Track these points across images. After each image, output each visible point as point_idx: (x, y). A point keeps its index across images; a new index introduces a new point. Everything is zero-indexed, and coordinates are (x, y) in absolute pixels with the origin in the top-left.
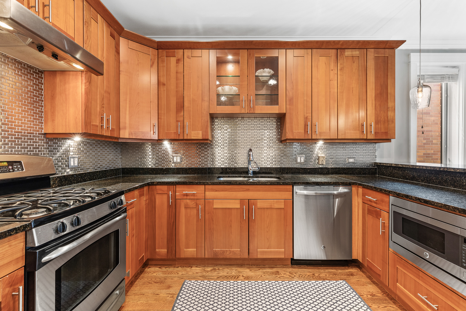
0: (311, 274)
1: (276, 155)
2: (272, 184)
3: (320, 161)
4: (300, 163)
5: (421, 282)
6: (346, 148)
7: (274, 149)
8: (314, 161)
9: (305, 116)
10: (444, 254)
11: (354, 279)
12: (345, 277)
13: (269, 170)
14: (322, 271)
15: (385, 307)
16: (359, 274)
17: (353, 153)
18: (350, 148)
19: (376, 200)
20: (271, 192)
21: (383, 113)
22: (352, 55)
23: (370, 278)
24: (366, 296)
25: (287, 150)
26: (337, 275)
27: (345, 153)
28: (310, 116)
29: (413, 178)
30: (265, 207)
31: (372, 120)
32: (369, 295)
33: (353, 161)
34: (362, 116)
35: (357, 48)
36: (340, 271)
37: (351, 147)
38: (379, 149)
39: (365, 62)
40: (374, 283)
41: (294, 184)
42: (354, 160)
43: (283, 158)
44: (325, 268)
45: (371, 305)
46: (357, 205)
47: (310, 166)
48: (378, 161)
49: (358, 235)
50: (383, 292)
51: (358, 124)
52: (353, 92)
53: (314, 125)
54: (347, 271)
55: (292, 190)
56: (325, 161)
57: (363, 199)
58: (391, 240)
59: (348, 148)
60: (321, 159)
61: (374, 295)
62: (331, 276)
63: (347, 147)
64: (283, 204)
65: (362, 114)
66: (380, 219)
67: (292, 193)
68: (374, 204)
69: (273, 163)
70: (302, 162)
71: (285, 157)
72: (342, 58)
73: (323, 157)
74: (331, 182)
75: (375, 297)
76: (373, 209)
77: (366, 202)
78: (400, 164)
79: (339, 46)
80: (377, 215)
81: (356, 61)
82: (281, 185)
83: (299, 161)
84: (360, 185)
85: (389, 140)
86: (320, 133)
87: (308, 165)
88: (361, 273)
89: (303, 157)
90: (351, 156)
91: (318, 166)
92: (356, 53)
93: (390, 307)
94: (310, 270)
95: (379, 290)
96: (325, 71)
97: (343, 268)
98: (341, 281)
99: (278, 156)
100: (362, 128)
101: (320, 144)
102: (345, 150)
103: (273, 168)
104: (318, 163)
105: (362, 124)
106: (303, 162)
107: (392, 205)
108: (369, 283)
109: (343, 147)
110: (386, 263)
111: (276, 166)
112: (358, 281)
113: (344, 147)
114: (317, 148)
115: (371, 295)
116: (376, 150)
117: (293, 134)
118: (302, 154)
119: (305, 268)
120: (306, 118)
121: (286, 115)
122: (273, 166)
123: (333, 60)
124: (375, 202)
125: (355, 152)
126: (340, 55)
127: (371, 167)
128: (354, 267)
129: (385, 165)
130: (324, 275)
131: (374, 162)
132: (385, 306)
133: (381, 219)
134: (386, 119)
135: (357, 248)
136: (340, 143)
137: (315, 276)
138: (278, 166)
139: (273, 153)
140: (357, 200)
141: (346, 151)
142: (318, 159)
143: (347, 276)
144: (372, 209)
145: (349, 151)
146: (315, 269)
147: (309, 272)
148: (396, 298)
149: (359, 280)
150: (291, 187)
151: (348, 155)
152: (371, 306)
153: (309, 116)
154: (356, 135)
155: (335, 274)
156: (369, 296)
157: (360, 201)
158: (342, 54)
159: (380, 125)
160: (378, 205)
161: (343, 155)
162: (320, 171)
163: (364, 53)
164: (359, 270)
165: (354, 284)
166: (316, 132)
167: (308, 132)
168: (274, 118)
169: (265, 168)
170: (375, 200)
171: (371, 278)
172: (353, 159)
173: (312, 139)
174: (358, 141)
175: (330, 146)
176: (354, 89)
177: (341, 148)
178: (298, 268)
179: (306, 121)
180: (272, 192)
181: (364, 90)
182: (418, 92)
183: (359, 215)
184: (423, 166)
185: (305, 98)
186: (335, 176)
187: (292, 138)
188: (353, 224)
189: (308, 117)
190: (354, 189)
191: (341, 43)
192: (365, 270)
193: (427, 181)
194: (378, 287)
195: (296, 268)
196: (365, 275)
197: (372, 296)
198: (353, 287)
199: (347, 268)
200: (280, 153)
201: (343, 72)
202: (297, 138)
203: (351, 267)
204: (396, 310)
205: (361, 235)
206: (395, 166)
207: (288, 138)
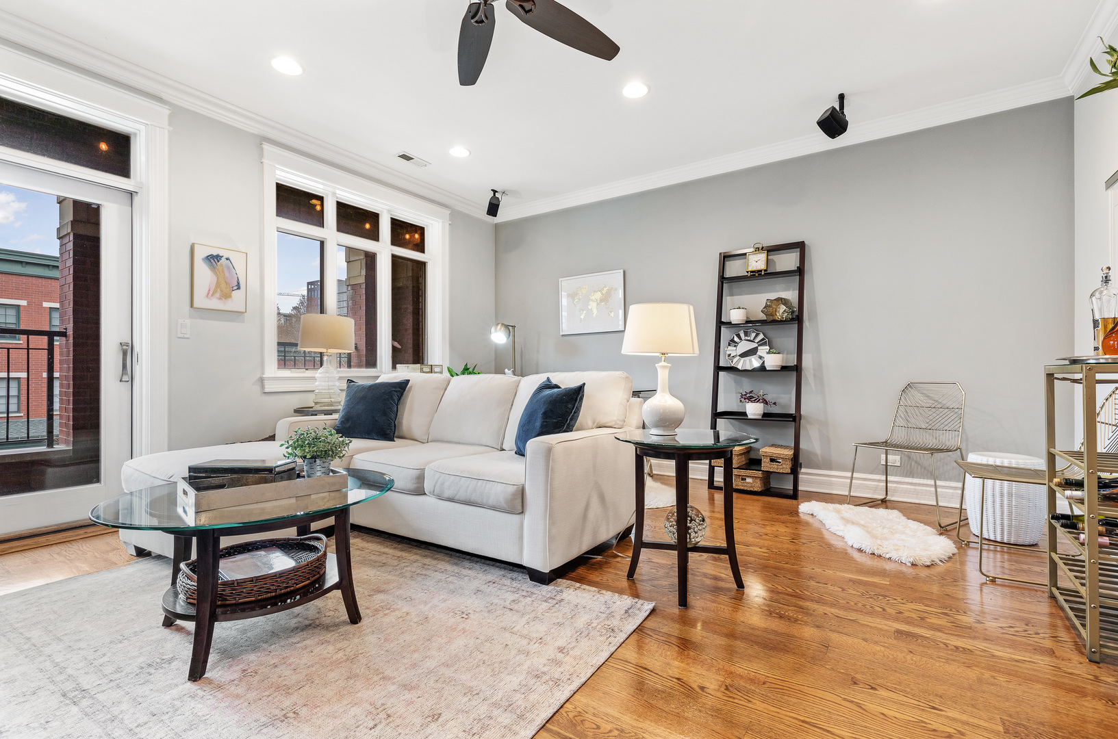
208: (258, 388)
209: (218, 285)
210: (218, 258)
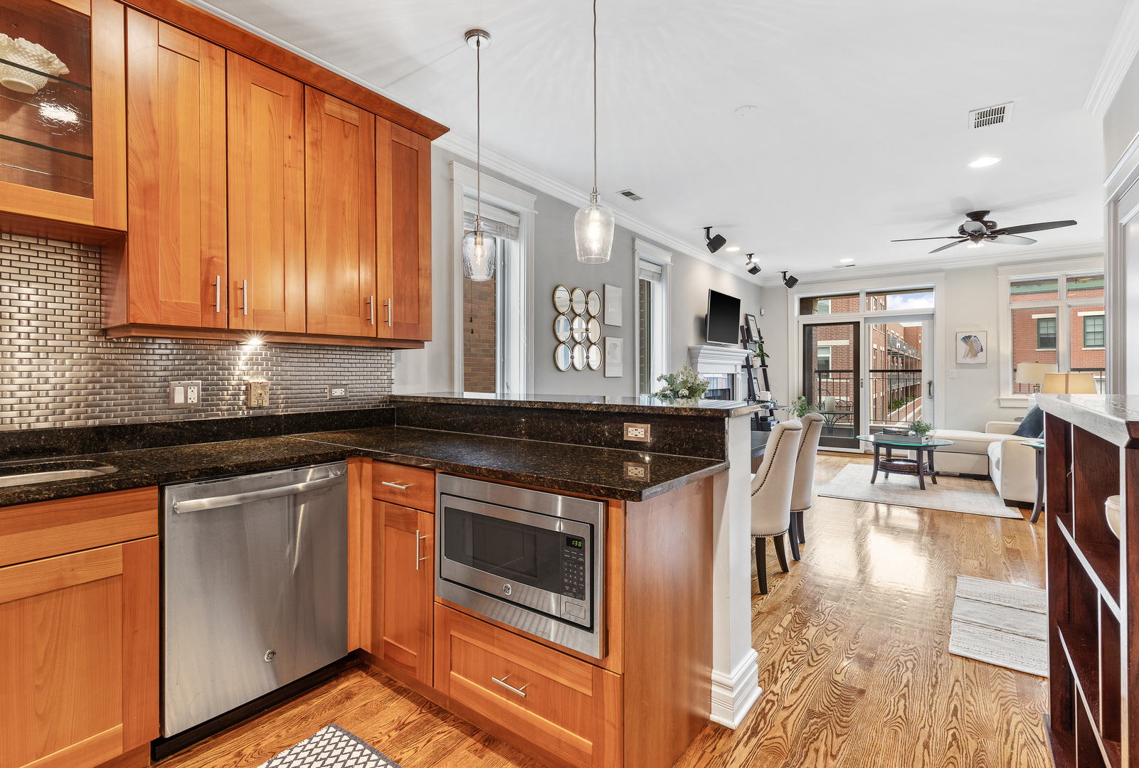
0: (231, 756)
1: (83, 380)
2: (61, 492)
3: (253, 398)
4: (186, 407)
5: (496, 651)
6: (326, 360)
7: (72, 358)
8: (235, 400)
9: (206, 256)
10: (536, 577)
11: (352, 708)
12: (332, 711)
13: (45, 440)
14: (267, 727)
15: (428, 742)
16: (365, 686)
17: (342, 373)
18: (334, 361)
19: (407, 488)
20: (59, 528)
21: (410, 280)
22: (342, 115)
23: (390, 684)
24: (387, 737)
25: (133, 362)
26: (310, 720)
27: (322, 373)
28: (222, 258)
29: (466, 427)
30: (29, 591)
31: (387, 293)
32: (393, 730)
33: (343, 394)
34: (366, 279)
35: (354, 101)
36: (317, 702)
37: (338, 356)
38: (398, 363)
39: (371, 146)
40: (400, 691)
41: (162, 482)
42: (346, 391)
43: (112, 391)
44: (273, 715)
45: (400, 757)
46: (359, 507)
47: (222, 413)
48: (397, 391)
49: (362, 585)
50: (419, 704)
51: (356, 298)
52: (344, 214)
53: (236, 289)
54: (334, 692)
55: (156, 503)
56: (267, 398)
57: (374, 491)
58: (441, 577)
59: (330, 360)
60: (255, 392)
61: (404, 725)
62: (294, 729)
63: (327, 356)
64: (121, 558)
65: (366, 274)
66: (415, 534)
67: (155, 512)
68: (401, 500)
69: (67, 411)
70: (189, 401)
71: (123, 387)
72: (315, 112)
73: (263, 386)
74: (292, 458)
75: (406, 728)
76: (398, 512)
77: (382, 496)
78: (443, 398)
79: (309, 79)
80: (409, 524)
81: (351, 134)
82: (110, 490)
83: (179, 398)
84: (367, 454)
85: (418, 343)
86: (257, 315)
87: (212, 410)
88: (370, 681)
89: (197, 385)
90: (339, 382)
91: (244, 414)
92: (352, 114)
93: (438, 733)
94: (226, 746)
95: (412, 704)
96: (270, 132)
97: (325, 687)
98: (324, 730)
99: (90, 386)
100: (367, 311)
101: (253, 347)
102: (322, 365)
103: (68, 430)
104: (245, 404)
105: (365, 299)
106: (195, 401)
107: (442, 493)
108: (390, 698)
109: (317, 356)
110: (428, 634)
111: (81, 423)
112: (365, 705)
113: (321, 356)
114: (243, 358)
115: (396, 729)
116: (393, 366)
117: (158, 307)
118: (190, 376)
119: (209, 748)
120: (208, 265)
121: (130, 238)
122: (66, 424)
123: (291, 109)
124: (403, 494)
125: (346, 369)
126: (312, 105)
127: (383, 406)
128: (352, 672)
129: (412, 400)
130: (274, 739)
131: (390, 394)
132: (427, 739)
133: (418, 531)
134: (416, 294)
135: (358, 621)
136: (309, 346)
137: (244, 759)
138: (90, 423)
139: (67, 374)
140: (359, 495)
141: (326, 369)
142: (247, 392)
143: (337, 707)
144: (396, 510)
145: (334, 369)
146: (243, 733)
147: (224, 754)
148: (446, 706)
149: (367, 701)
150: (153, 493)
151: (330, 378)
152: (401, 759)
153: (218, 257)
154: (352, 327)
155: (305, 719)
156: (394, 734)
157: (367, 495)
158: (316, 103)
159: (403, 307)
160: (410, 500)
161: (319, 378)
162: (254, 428)
163: (369, 124)
164: (364, 675)
165: (357, 719)
166: (243, 308)
167: (215, 306)
168: (71, 243)
169: (24, 432)
170: (404, 487)
171: (392, 682)
172: (343, 390)
173: (229, 331)
174: (357, 343)
175: (283, 355)
176: (347, 205)
177: (314, 360)
178: (180, 761)
179: (208, 272)
180: (64, 527)
181: (371, 216)
182: (476, 244)
183: (364, 534)
184: (483, 400)
185: (205, 198)
186: (299, 437)
187: (153, 321)
188: (351, 561)
189: (215, 259)
190: (352, 467)
191: (314, 70)
192: (378, 669)
193: (489, 429)
194: (408, 698)
195: (175, 762)
196: (378, 681)
197: (400, 730)
198: (355, 731)
199: (335, 683)
200: (98, 374)
201: (318, 153)
202: (173, 323)
203: (344, 677)
204: (450, 734)
205: (370, 582)
206: (432, 401)
207: (139, 322)
208: (996, 404)
209: (970, 350)
210: (970, 337)
